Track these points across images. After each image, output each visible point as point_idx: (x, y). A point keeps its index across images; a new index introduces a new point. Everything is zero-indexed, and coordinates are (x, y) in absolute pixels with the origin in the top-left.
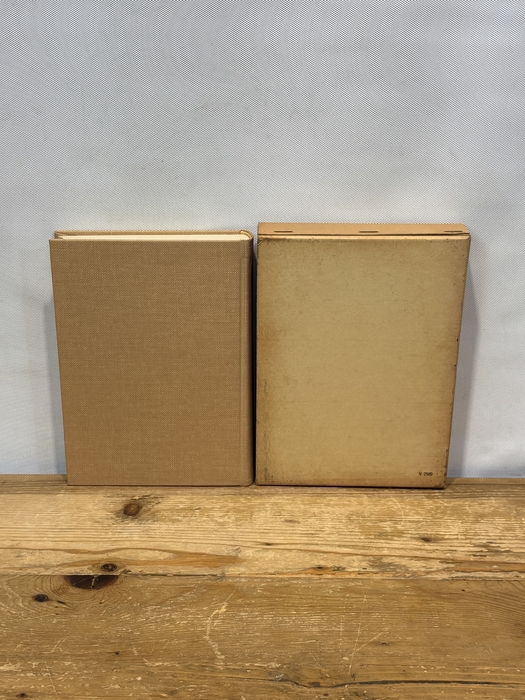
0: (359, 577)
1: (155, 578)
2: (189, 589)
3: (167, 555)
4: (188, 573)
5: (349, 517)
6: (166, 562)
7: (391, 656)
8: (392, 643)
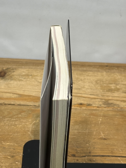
0: (98, 109)
1: (10, 106)
2: (24, 111)
3: (15, 96)
4: (24, 104)
5: (96, 82)
6: (15, 99)
7: (107, 144)
8: (108, 139)
